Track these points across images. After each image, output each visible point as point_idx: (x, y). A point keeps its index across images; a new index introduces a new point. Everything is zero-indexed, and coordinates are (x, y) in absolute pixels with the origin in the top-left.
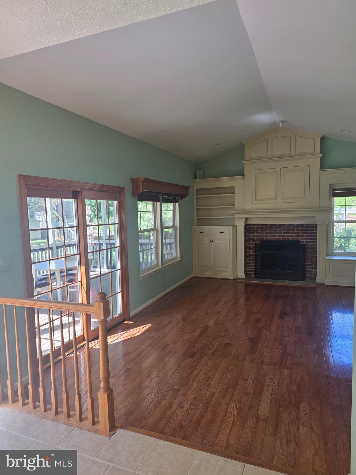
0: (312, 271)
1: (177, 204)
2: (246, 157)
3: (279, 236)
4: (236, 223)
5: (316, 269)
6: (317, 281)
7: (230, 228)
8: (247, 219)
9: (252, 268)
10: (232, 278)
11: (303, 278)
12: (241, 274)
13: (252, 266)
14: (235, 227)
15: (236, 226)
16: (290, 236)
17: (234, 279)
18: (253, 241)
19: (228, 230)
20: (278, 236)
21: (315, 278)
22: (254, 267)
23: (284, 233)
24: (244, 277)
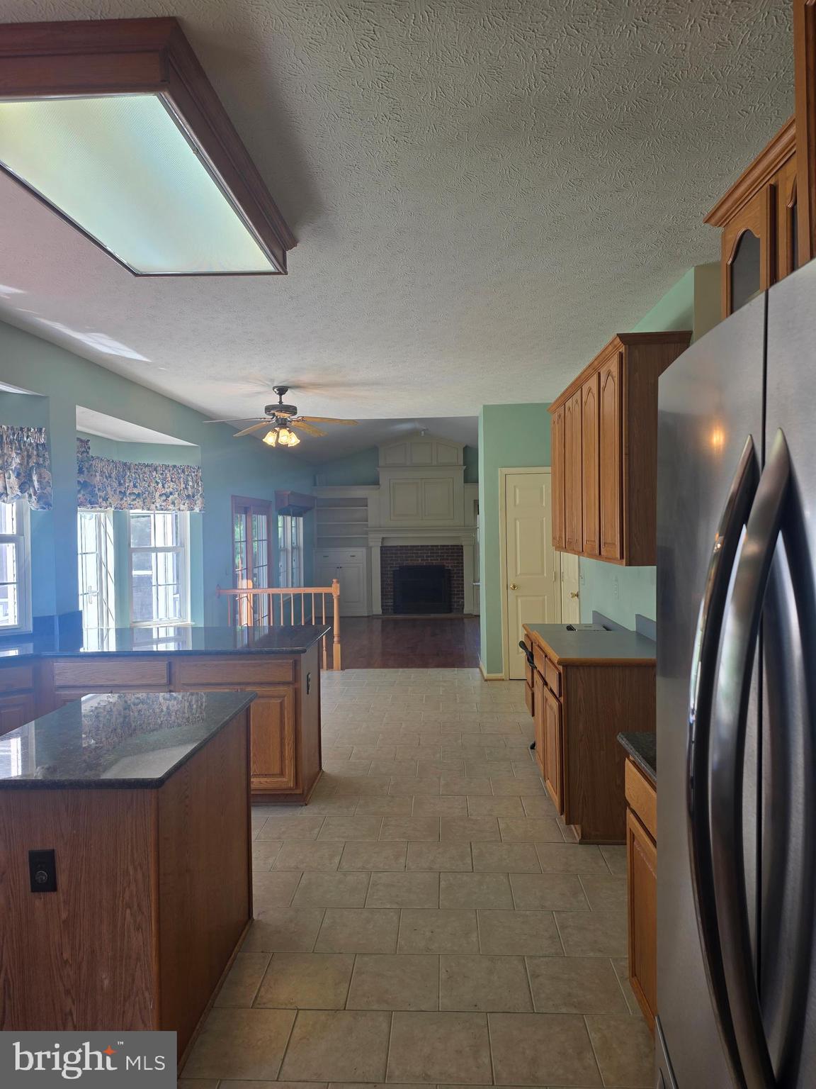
0: (459, 602)
1: (301, 519)
2: (381, 463)
3: (422, 560)
4: (371, 544)
5: (463, 598)
6: (465, 612)
7: (364, 550)
8: (383, 539)
9: (390, 602)
10: (366, 615)
11: (450, 611)
12: (377, 609)
13: (391, 598)
14: (369, 549)
15: (371, 547)
16: (434, 560)
17: (368, 617)
18: (391, 567)
19: (360, 553)
20: (420, 561)
21: (463, 609)
22: (392, 601)
23: (427, 556)
24: (381, 613)
